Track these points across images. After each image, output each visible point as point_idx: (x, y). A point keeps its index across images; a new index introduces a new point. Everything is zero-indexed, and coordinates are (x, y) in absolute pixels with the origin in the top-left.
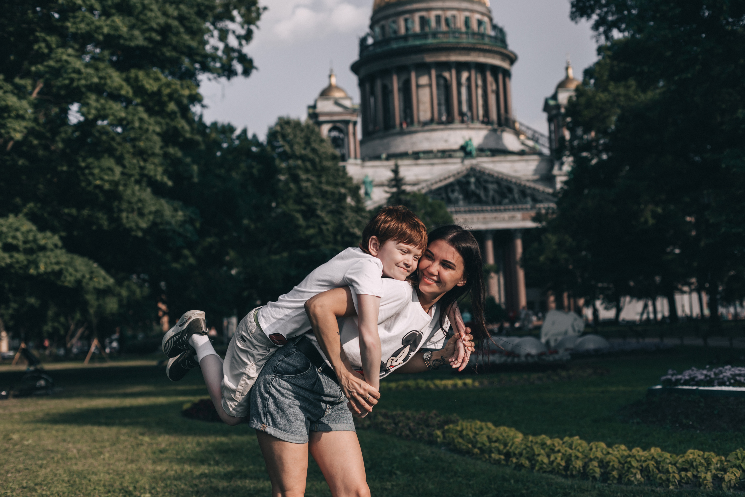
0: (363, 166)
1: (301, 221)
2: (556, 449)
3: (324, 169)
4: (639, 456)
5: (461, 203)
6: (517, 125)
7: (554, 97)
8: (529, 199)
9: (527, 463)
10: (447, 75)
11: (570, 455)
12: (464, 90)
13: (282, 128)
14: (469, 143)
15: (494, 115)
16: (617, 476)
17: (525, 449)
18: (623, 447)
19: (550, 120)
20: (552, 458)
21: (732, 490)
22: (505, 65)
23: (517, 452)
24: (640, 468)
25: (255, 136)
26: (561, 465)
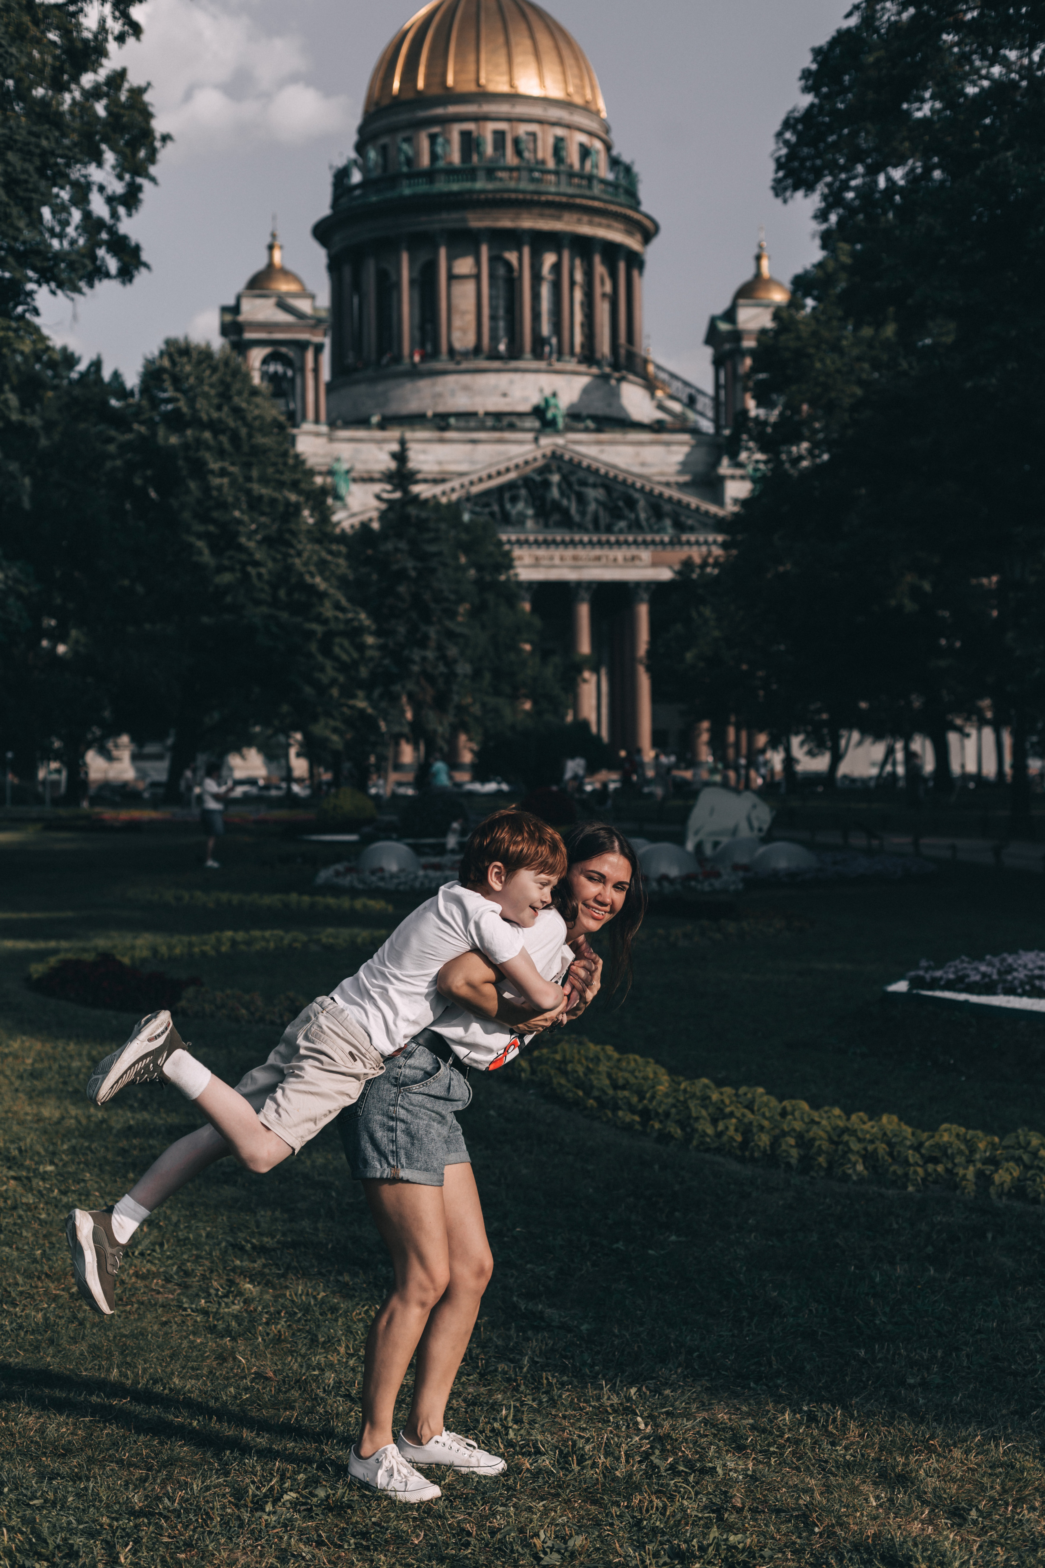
0: (331, 439)
1: (207, 557)
2: (728, 1110)
3: (257, 451)
4: (862, 1130)
5: (530, 524)
6: (651, 368)
7: (730, 315)
8: (668, 522)
9: (678, 1132)
10: (512, 257)
11: (751, 1123)
12: (545, 291)
13: (173, 363)
14: (552, 401)
15: (604, 347)
16: (825, 1165)
17: (674, 1106)
18: (837, 1111)
19: (718, 363)
20: (721, 1127)
21: (1004, 1198)
22: (633, 243)
23: (660, 1111)
24: (863, 1152)
25: (116, 375)
26: (735, 1141)
